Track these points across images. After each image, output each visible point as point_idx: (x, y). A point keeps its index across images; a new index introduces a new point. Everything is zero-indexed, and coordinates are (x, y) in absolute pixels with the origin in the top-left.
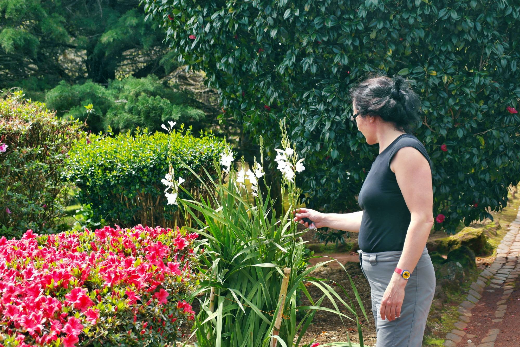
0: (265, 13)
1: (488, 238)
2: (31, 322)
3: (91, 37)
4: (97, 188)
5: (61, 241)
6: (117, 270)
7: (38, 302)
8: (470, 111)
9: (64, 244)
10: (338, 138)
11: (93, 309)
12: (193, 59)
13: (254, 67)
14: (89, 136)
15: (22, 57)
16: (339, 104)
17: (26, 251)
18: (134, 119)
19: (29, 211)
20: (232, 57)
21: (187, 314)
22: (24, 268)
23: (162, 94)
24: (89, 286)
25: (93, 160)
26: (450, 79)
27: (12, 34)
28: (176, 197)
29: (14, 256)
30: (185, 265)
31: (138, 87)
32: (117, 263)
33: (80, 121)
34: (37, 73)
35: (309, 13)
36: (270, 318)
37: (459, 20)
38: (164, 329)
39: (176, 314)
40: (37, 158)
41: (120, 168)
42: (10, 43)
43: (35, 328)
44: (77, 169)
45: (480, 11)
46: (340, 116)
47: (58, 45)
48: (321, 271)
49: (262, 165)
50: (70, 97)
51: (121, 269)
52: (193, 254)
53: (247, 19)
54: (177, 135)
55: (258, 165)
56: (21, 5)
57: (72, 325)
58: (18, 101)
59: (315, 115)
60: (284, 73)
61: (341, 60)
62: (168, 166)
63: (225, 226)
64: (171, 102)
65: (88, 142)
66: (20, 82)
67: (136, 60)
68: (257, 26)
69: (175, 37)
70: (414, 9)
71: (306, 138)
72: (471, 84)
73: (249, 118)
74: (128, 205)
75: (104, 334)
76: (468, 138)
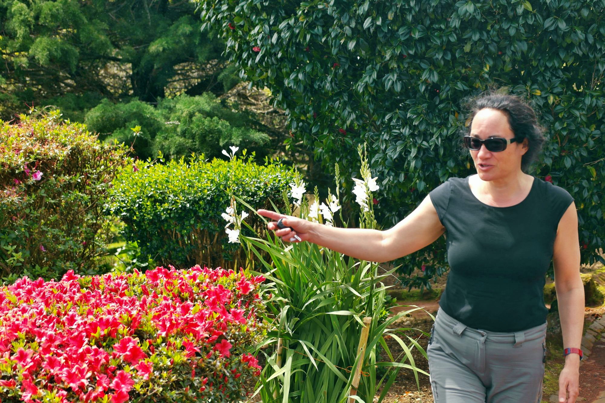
0: (342, 21)
1: (598, 285)
2: (75, 376)
3: (137, 47)
4: (146, 222)
5: (107, 284)
6: (173, 318)
7: (81, 353)
8: (580, 137)
9: (110, 287)
10: (425, 167)
11: (145, 361)
12: (257, 75)
13: (328, 85)
14: (136, 162)
15: (57, 71)
16: (427, 127)
17: (67, 295)
18: (188, 143)
19: (66, 248)
20: (303, 73)
21: (253, 369)
22: (65, 315)
23: (220, 115)
24: (141, 335)
25: (141, 191)
26: (556, 100)
27: (48, 44)
28: (238, 234)
29: (53, 300)
30: (250, 312)
31: (192, 106)
32: (172, 310)
33: (125, 145)
34: (75, 89)
35: (393, 22)
36: (347, 375)
37: (568, 31)
38: (226, 386)
39: (240, 369)
40: (75, 187)
41: (172, 201)
42: (45, 54)
43: (78, 383)
44: (122, 201)
45: (593, 21)
46: (428, 142)
47: (99, 57)
48: (404, 322)
49: (338, 198)
50: (113, 117)
51: (177, 316)
52: (259, 300)
53: (320, 29)
54: (238, 163)
55: (334, 198)
56: (57, 10)
57: (120, 379)
58: (54, 121)
59: (399, 140)
60: (363, 91)
61: (430, 76)
62: (228, 198)
63: (295, 268)
64: (230, 124)
65: (135, 170)
66: (56, 100)
67: (189, 76)
68: (333, 36)
69: (236, 49)
70: (515, 18)
71: (388, 167)
72: (581, 105)
73: (321, 144)
74: (180, 243)
75: (158, 391)
76: (577, 168)
